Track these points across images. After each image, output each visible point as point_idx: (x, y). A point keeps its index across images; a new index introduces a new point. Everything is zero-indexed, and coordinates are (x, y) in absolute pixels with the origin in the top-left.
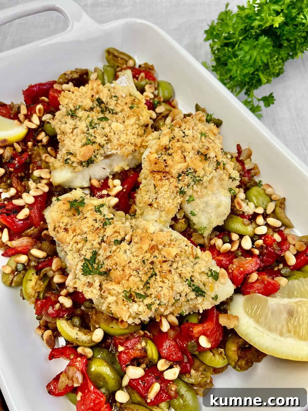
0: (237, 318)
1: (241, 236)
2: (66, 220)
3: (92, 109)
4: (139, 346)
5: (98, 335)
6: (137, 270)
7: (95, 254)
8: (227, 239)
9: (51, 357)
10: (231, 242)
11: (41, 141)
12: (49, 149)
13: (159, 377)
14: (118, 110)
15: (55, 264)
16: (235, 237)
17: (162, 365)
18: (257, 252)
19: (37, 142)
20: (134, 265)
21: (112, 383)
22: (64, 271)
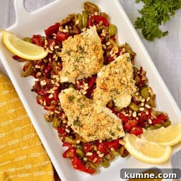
0: (125, 142)
1: (133, 111)
2: (67, 104)
3: (77, 51)
4: (91, 147)
5: (78, 142)
6: (92, 127)
7: (78, 118)
8: (127, 112)
9: (64, 146)
10: (128, 113)
11: (54, 59)
12: (58, 64)
13: (97, 156)
14: (88, 51)
15: (63, 116)
16: (130, 112)
17: (98, 152)
18: (137, 119)
19: (53, 60)
20: (91, 125)
21: (82, 155)
22: (66, 119)
